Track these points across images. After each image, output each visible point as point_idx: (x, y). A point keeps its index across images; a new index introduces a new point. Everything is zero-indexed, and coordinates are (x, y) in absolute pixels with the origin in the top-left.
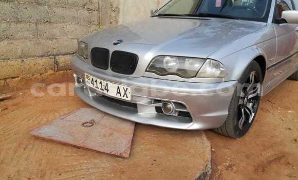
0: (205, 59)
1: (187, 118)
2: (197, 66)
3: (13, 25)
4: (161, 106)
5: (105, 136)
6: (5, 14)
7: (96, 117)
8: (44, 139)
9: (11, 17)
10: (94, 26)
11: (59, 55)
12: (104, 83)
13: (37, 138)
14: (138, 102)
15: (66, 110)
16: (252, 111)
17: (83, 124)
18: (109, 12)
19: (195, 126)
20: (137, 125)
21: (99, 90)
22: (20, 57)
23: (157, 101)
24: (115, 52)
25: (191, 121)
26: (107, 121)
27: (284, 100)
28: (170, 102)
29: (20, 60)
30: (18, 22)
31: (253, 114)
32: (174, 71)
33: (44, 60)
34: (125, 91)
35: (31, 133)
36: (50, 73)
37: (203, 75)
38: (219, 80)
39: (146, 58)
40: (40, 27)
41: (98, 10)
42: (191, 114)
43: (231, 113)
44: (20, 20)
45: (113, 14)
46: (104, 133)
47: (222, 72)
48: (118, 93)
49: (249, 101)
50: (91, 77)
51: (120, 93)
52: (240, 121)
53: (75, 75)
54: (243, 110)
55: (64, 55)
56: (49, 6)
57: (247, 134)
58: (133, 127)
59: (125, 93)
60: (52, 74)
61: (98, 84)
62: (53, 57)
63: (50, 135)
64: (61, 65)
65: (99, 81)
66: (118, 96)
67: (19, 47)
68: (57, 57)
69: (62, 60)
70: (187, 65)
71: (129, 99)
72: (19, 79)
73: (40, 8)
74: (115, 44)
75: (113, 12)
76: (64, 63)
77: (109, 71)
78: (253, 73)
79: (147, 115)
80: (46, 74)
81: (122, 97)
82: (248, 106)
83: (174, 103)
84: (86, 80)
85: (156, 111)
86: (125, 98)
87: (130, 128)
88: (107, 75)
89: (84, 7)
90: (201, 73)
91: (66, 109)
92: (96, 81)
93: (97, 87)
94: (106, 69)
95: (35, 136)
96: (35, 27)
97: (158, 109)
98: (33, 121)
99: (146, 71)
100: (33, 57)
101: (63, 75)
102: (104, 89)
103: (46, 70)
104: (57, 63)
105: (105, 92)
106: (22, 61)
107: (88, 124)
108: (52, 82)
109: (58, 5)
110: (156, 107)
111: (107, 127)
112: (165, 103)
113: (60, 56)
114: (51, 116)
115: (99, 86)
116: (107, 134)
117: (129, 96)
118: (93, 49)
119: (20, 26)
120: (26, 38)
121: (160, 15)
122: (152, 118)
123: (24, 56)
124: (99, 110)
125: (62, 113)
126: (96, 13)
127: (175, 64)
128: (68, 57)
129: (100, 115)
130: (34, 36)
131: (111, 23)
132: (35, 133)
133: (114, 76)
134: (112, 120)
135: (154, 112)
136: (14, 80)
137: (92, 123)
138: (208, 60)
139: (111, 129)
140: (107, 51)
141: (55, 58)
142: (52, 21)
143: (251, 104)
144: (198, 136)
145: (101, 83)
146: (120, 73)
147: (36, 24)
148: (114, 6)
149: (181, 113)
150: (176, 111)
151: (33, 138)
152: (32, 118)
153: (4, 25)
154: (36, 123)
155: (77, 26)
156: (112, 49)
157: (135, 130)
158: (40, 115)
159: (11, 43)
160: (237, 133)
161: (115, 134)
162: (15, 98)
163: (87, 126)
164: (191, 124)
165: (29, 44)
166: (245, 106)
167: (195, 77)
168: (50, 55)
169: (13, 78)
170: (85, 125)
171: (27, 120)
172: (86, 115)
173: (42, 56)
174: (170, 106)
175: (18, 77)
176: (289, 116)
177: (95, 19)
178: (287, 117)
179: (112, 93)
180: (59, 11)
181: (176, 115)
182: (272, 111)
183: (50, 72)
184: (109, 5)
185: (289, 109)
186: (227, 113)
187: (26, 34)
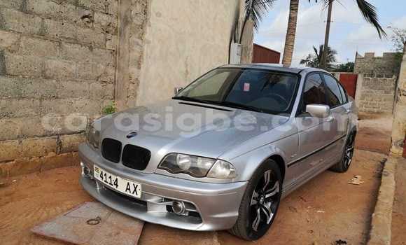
0: (216, 160)
1: (198, 219)
2: (208, 164)
3: (14, 102)
4: (171, 204)
5: (110, 235)
6: (6, 89)
7: (103, 213)
8: (45, 238)
9: (13, 93)
10: (108, 101)
11: (63, 134)
12: (114, 178)
13: (37, 236)
14: (148, 200)
15: (69, 204)
16: (270, 211)
17: (88, 221)
18: (127, 84)
19: (204, 227)
20: (146, 224)
21: (108, 184)
22: (18, 137)
23: (167, 200)
24: (128, 146)
25: (200, 222)
26: (114, 219)
27: (317, 198)
28: (181, 202)
29: (17, 141)
30: (21, 98)
31: (272, 215)
32: (186, 168)
33: (45, 140)
34: (136, 188)
35: (32, 230)
36: (51, 156)
37: (213, 175)
38: (228, 180)
39: (159, 153)
40: (45, 102)
41: (114, 83)
42: (200, 214)
43: (243, 214)
44: (23, 96)
45: (132, 87)
46: (110, 232)
47: (232, 172)
48: (127, 189)
49: (267, 200)
50: (100, 170)
51: (129, 189)
52: (254, 222)
53: (82, 164)
54: (259, 210)
55: (69, 134)
56: (58, 80)
57: (265, 236)
58: (141, 227)
59: (135, 190)
60: (53, 157)
61: (108, 178)
62: (56, 137)
63: (52, 232)
64: (64, 146)
65: (108, 175)
66: (128, 193)
67: (18, 125)
68: (61, 138)
69: (66, 140)
70: (199, 163)
71: (139, 196)
72: (14, 162)
73: (47, 82)
74: (128, 137)
75: (131, 85)
76: (69, 143)
77: (120, 164)
78: (268, 172)
79: (156, 213)
80: (47, 157)
81: (131, 194)
82: (265, 206)
83: (185, 203)
84: (95, 172)
85: (167, 210)
86: (135, 195)
87: (137, 227)
88: (118, 169)
89: (97, 80)
90: (212, 172)
91: (69, 202)
92: (105, 175)
93: (106, 181)
94: (118, 162)
95: (35, 234)
96: (39, 103)
97: (169, 208)
98: (32, 217)
99: (158, 167)
100: (34, 137)
101: (67, 157)
102: (113, 183)
103: (46, 152)
104: (60, 144)
105: (114, 187)
106: (21, 142)
107: (94, 222)
108: (53, 166)
109: (68, 79)
110: (167, 206)
111: (113, 225)
112: (176, 203)
113: (65, 136)
114: (52, 211)
115: (109, 180)
116: (113, 234)
117: (139, 193)
118: (105, 139)
119: (22, 102)
120: (27, 116)
121: (182, 98)
122: (162, 218)
123: (23, 136)
124: (105, 206)
125: (65, 208)
126: (111, 86)
127: (188, 161)
128: (74, 137)
129: (107, 212)
130: (37, 113)
131: (128, 97)
132: (36, 230)
133: (124, 171)
134: (119, 217)
135: (165, 211)
136: (8, 164)
137: (98, 220)
138: (218, 161)
139: (118, 228)
140: (119, 144)
141: (58, 138)
142: (59, 96)
143: (269, 204)
144: (209, 238)
145: (110, 177)
146: (131, 167)
147: (41, 99)
148: (133, 78)
149: (191, 213)
150: (186, 211)
151: (33, 236)
152: (30, 212)
153: (4, 102)
154: (35, 218)
155: (87, 101)
156: (125, 142)
157: (143, 229)
158: (39, 209)
159: (10, 122)
160: (251, 235)
161: (122, 232)
162: (7, 186)
163: (92, 224)
164: (201, 225)
165: (30, 122)
166: (261, 206)
167: (205, 176)
168: (53, 135)
169: (7, 161)
170: (90, 222)
171: (24, 215)
172: (92, 211)
173: (44, 136)
174: (180, 205)
175: (13, 160)
176: (317, 217)
177: (110, 92)
178: (314, 218)
179: (122, 188)
180: (68, 85)
181: (187, 215)
182: (299, 211)
183: (52, 154)
184: (127, 77)
185: (318, 207)
186: (237, 214)
187: (28, 111)
